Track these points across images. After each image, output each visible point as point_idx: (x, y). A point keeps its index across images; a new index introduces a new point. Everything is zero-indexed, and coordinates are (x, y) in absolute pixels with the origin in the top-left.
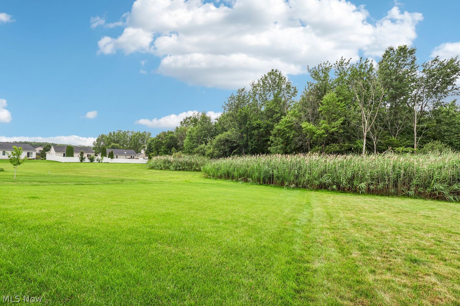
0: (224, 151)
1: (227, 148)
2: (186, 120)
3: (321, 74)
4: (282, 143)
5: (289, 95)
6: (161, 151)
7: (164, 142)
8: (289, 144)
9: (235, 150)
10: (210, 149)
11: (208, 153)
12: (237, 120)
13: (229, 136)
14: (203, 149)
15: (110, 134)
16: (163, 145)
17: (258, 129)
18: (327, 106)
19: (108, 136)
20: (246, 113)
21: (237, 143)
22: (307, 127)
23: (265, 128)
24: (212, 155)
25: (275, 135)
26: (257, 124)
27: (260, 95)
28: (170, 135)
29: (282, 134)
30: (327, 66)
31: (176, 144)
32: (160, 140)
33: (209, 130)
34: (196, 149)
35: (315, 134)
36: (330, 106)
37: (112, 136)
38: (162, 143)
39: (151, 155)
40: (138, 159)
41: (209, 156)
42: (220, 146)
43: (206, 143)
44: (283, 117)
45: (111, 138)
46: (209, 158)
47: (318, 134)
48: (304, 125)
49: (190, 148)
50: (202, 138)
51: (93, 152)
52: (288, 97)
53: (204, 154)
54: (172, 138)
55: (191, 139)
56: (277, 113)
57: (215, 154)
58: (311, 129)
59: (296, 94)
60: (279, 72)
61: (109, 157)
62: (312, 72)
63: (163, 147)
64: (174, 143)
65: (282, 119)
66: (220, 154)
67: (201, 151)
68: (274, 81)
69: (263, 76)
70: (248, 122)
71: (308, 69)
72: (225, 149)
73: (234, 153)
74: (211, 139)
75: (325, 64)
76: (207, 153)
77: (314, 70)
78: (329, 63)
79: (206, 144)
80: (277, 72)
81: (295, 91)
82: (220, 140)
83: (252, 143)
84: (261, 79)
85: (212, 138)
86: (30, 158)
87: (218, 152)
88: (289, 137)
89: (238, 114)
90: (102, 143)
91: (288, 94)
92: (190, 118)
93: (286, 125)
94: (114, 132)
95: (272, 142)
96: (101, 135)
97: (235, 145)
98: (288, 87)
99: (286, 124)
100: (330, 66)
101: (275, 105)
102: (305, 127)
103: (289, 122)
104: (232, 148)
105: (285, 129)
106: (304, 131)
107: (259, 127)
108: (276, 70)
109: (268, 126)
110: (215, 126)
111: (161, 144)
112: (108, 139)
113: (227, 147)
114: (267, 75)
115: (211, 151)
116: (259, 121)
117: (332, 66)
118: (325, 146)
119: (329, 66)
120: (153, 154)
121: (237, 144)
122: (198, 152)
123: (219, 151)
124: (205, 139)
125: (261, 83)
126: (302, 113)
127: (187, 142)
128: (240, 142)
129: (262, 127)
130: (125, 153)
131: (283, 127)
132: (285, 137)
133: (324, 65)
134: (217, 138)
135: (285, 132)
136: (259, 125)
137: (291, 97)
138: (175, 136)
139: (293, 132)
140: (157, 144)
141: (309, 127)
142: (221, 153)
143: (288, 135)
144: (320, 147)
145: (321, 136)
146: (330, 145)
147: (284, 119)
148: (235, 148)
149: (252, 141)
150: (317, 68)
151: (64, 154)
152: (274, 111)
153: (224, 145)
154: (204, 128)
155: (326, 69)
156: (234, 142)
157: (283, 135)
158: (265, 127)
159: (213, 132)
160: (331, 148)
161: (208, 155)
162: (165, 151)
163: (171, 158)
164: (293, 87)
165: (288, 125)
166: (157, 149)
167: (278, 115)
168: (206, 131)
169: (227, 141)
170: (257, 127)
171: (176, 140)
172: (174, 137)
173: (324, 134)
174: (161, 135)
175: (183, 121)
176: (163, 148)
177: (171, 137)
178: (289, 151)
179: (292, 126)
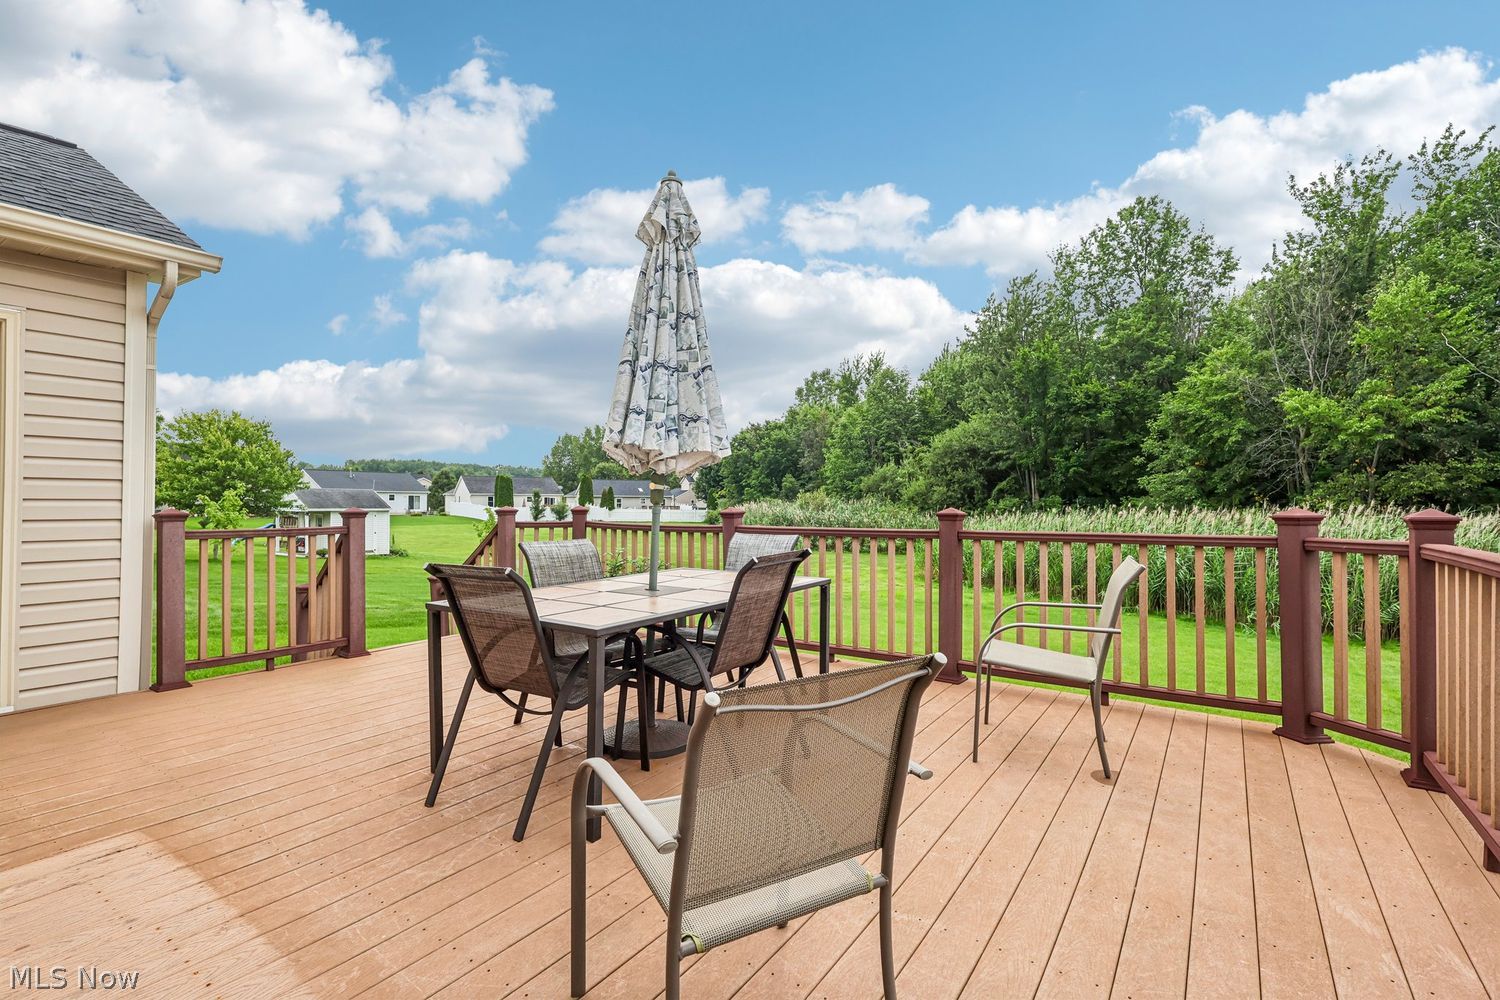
0: (965, 488)
1: (976, 477)
2: (812, 382)
3: (1347, 201)
4: (1192, 462)
5: (1205, 282)
6: (748, 485)
7: (757, 456)
8: (1221, 465)
9: (1004, 483)
10: (917, 480)
11: (910, 494)
12: (1011, 386)
13: (977, 434)
14: (892, 481)
15: (588, 432)
16: (755, 467)
17: (1093, 411)
18: (1391, 330)
19: (581, 440)
20: (1045, 360)
21: (1008, 459)
22: (1305, 407)
23: (1119, 405)
24: (925, 501)
25: (1163, 435)
26: (1088, 396)
27: (1091, 290)
28: (776, 434)
29: (1192, 431)
30: (1378, 168)
31: (795, 463)
32: (745, 450)
33: (905, 418)
34: (867, 481)
35: (1340, 431)
36: (1407, 329)
37: (593, 439)
38: (751, 462)
39: (717, 495)
40: (678, 508)
41: (915, 503)
42: (949, 470)
43: (898, 459)
44: (1191, 369)
45: (591, 445)
46: (916, 509)
47: (1355, 433)
48: (1290, 400)
49: (846, 477)
50: (883, 444)
51: (558, 492)
52: (1196, 288)
53: (895, 497)
54: (781, 444)
55: (848, 447)
56: (1163, 352)
57: (936, 497)
58: (1320, 417)
59: (1231, 274)
60: (1165, 204)
61: (602, 506)
62: (1311, 198)
63: (756, 472)
64: (788, 460)
65: (1189, 374)
66: (951, 497)
67: (883, 486)
68: (1142, 237)
69: (1104, 225)
70: (1053, 390)
71: (1292, 187)
72: (967, 481)
73: (1001, 491)
74: (912, 444)
75: (1371, 162)
76: (907, 492)
77: (1319, 189)
78: (1384, 157)
79: (898, 463)
80: (1155, 204)
81: (1230, 265)
82: (948, 452)
83: (1067, 458)
84: (1093, 234)
85: (912, 441)
86: (416, 511)
87: (945, 489)
88: (1223, 440)
89: (1016, 364)
90: (566, 461)
91: (1200, 279)
92: (825, 375)
93: (1208, 399)
94: (598, 427)
95: (1151, 458)
96: (563, 435)
97: (1001, 465)
98: (1201, 251)
99: (1207, 395)
100: (1394, 166)
101: (1151, 324)
102: (1297, 409)
103: (1222, 387)
104: (992, 478)
105: (1206, 412)
106: (1290, 421)
107: (1094, 404)
108: (1153, 199)
109: (1128, 399)
110: (922, 402)
111: (749, 463)
112: (582, 448)
113: (973, 473)
114: (1116, 219)
115: (920, 484)
116: (1093, 386)
117: (1399, 164)
118: (1381, 473)
119: (1388, 165)
120: (723, 492)
121: (1009, 462)
122: (873, 490)
123: (948, 486)
124: (890, 447)
125: (1094, 249)
126: (1272, 352)
127: (837, 457)
128: (1021, 458)
129: (1105, 406)
130: (641, 490)
131: (1199, 404)
132: (1206, 442)
133: (1367, 167)
134: (939, 441)
135: (1205, 425)
136: (1096, 396)
137: (1210, 287)
138: (792, 438)
139: (1241, 423)
140: (735, 463)
141: (1312, 408)
142: (956, 492)
143: (1216, 434)
144: (1359, 479)
145: (1364, 438)
146: (1404, 470)
147: (1196, 377)
148: (1002, 475)
149: (1067, 452)
150: (1330, 180)
151: (490, 499)
152: (1149, 346)
153: (964, 466)
154: (886, 409)
155: (1373, 179)
156: (999, 458)
157: (1198, 433)
158: (1117, 403)
159: (916, 423)
160: (1409, 480)
161: (912, 499)
162: (762, 485)
163: (794, 510)
164: (1219, 253)
165: (1219, 397)
166: (737, 480)
167: (1169, 359)
168: (894, 420)
169: (973, 452)
170: (1089, 407)
171: (794, 451)
172: (787, 441)
173: (1376, 429)
174: (748, 435)
175: (804, 387)
176: (755, 477)
177: (780, 440)
178: (1222, 488)
179: (1233, 401)
